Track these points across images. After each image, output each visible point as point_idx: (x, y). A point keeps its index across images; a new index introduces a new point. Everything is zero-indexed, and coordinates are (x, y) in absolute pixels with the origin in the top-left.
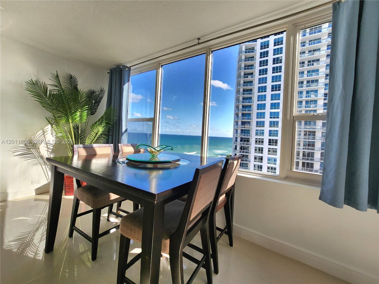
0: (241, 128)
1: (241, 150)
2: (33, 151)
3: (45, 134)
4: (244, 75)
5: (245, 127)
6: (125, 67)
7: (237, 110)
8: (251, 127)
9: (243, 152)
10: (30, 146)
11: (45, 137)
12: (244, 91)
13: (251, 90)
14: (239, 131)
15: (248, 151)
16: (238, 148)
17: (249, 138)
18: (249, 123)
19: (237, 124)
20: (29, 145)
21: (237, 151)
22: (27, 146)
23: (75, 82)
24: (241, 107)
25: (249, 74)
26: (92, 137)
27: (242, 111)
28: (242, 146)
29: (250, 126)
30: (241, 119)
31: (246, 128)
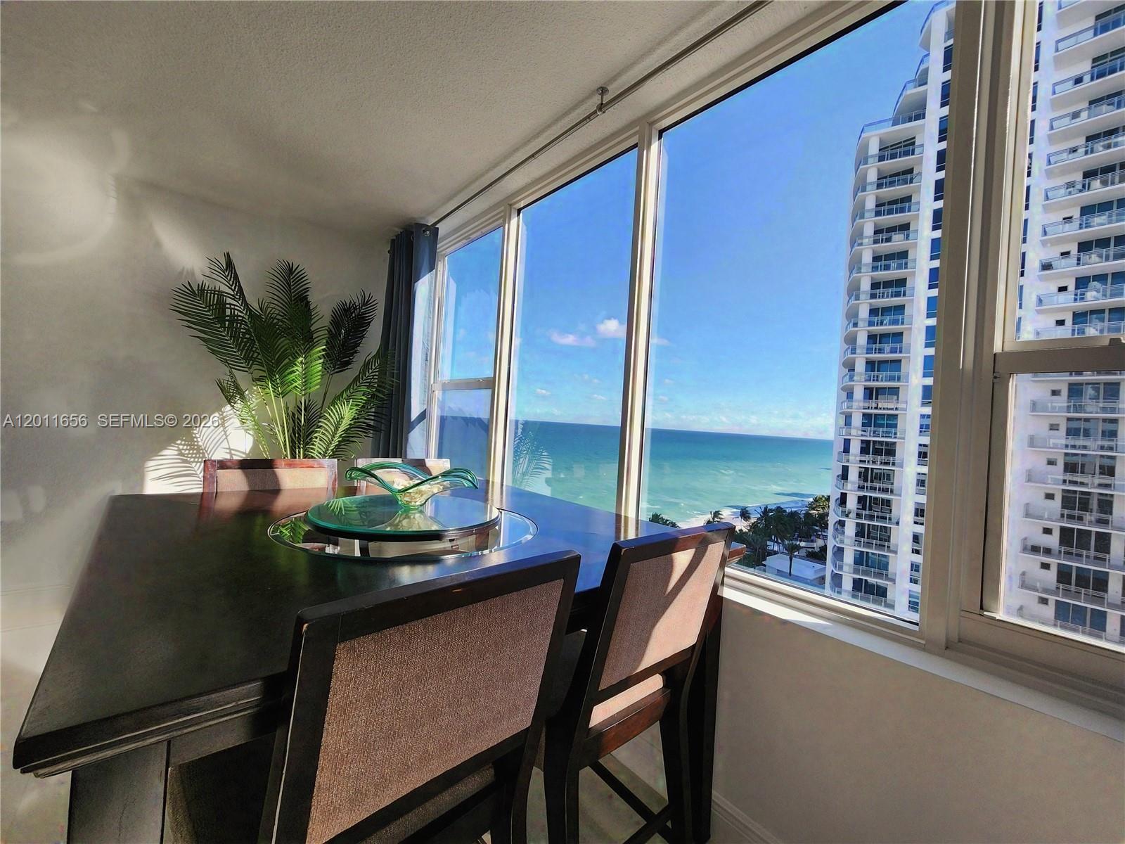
0: (864, 409)
1: (866, 480)
2: (196, 468)
3: (226, 425)
4: (876, 232)
5: (879, 406)
6: (421, 227)
7: (849, 350)
8: (899, 406)
9: (873, 489)
10: (190, 456)
11: (225, 432)
12: (875, 285)
13: (902, 282)
14: (857, 420)
15: (890, 487)
16: (853, 475)
17: (896, 443)
18: (895, 391)
19: (850, 395)
20: (187, 452)
21: (849, 486)
22: (183, 455)
23: (298, 281)
24: (862, 340)
25: (892, 229)
26: (327, 436)
27: (867, 353)
28: (867, 469)
29: (898, 403)
30: (863, 380)
31: (884, 409)
